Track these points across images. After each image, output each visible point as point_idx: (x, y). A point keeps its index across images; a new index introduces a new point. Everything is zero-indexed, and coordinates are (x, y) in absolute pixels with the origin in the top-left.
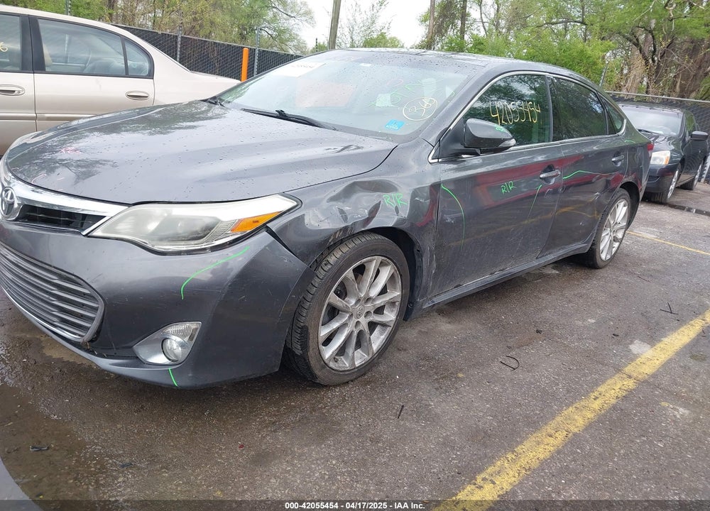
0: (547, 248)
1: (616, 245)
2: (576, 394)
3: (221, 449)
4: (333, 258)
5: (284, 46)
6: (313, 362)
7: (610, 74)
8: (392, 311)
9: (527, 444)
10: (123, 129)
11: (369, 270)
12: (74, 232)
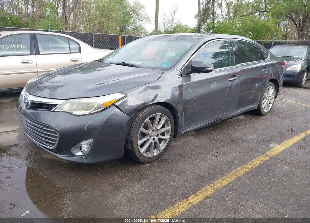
0: (237, 108)
1: (271, 105)
2: (242, 163)
3: (103, 185)
4: (141, 114)
5: (139, 33)
6: (137, 153)
7: (277, 32)
8: (168, 134)
9: (219, 181)
10: (72, 72)
11: (156, 118)
12: (48, 111)
